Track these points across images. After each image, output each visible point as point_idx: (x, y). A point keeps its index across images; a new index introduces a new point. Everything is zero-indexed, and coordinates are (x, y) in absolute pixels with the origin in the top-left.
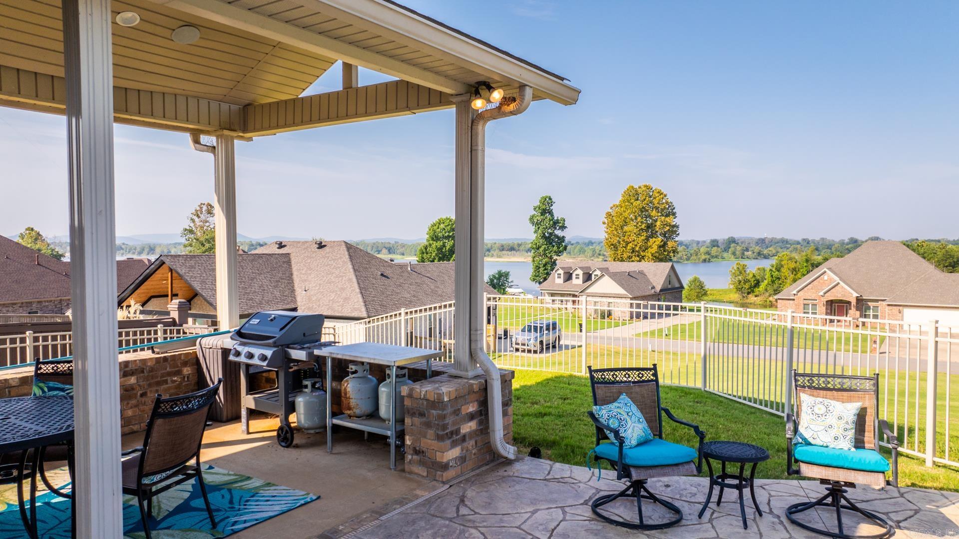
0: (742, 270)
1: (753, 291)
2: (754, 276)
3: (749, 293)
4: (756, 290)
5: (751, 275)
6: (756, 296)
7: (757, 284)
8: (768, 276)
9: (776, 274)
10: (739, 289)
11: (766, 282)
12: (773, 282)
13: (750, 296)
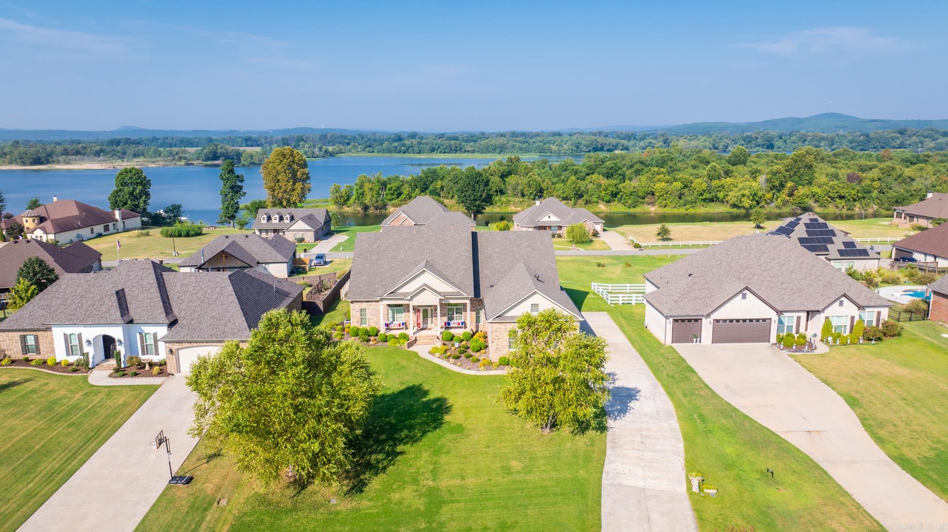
0: (337, 190)
1: (346, 204)
2: (346, 193)
3: (343, 205)
4: (348, 202)
5: (344, 193)
6: (348, 207)
7: (348, 198)
8: (354, 192)
9: (360, 191)
10: (336, 203)
11: (354, 197)
12: (358, 197)
13: (344, 206)
